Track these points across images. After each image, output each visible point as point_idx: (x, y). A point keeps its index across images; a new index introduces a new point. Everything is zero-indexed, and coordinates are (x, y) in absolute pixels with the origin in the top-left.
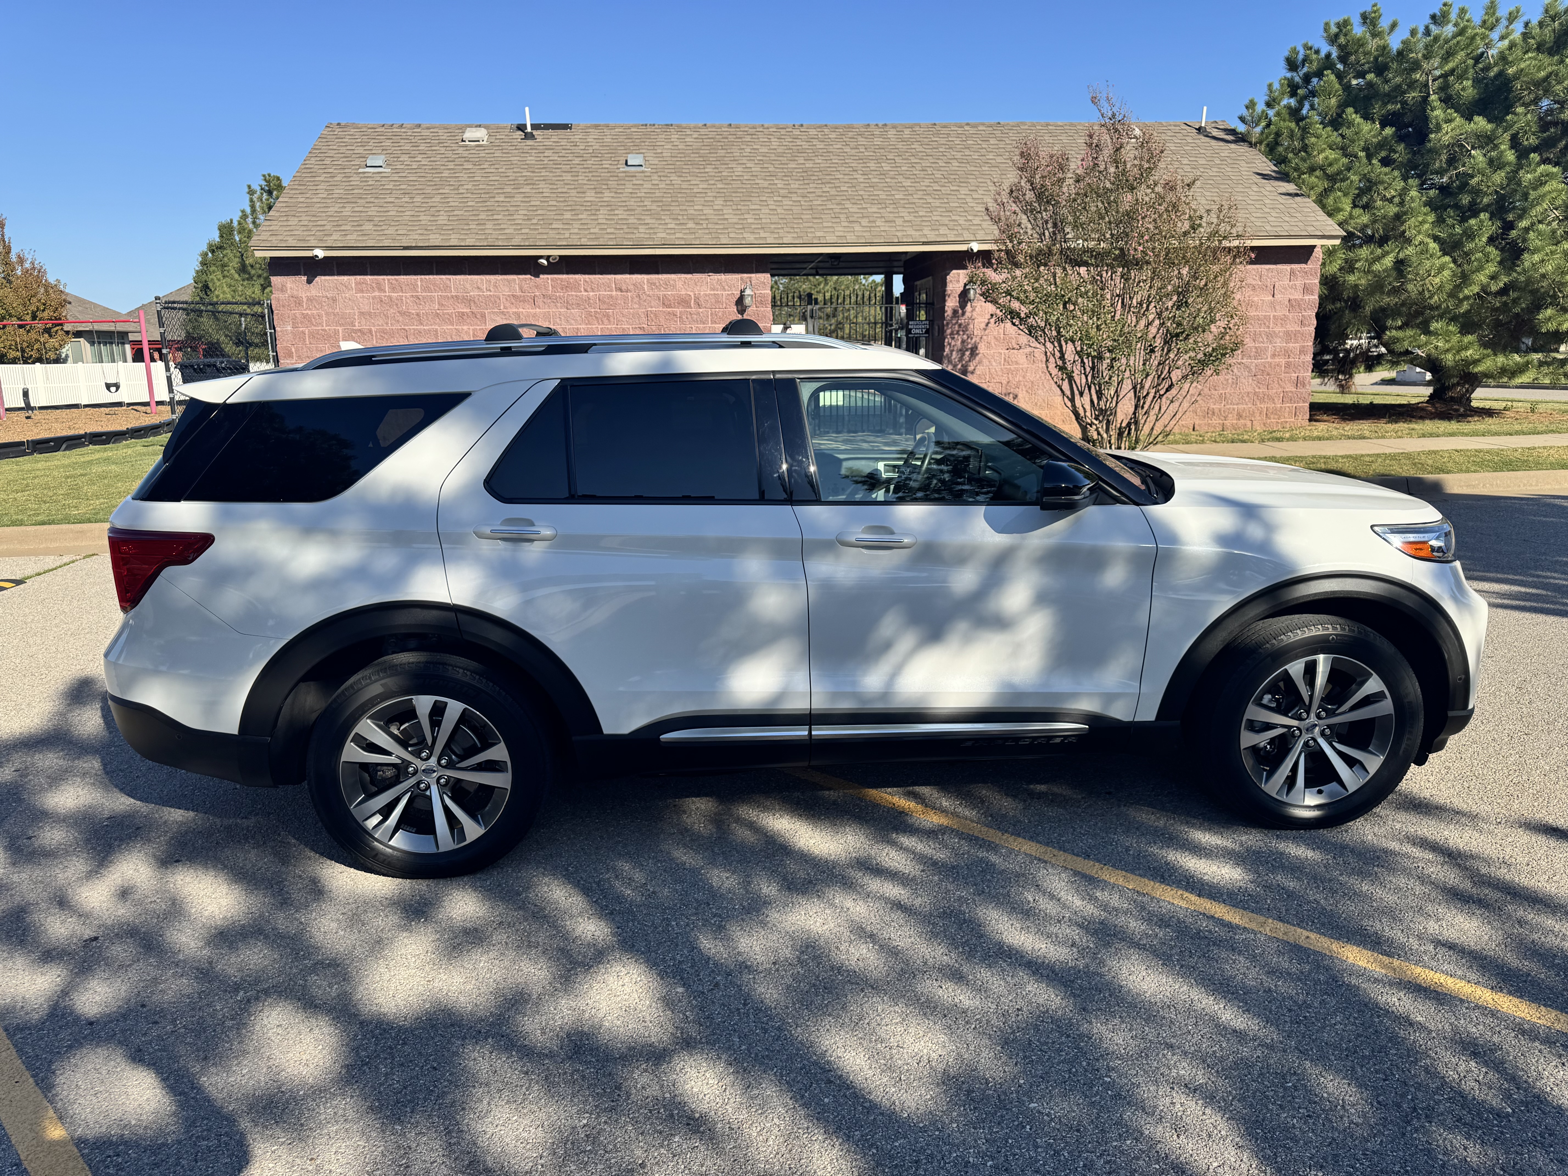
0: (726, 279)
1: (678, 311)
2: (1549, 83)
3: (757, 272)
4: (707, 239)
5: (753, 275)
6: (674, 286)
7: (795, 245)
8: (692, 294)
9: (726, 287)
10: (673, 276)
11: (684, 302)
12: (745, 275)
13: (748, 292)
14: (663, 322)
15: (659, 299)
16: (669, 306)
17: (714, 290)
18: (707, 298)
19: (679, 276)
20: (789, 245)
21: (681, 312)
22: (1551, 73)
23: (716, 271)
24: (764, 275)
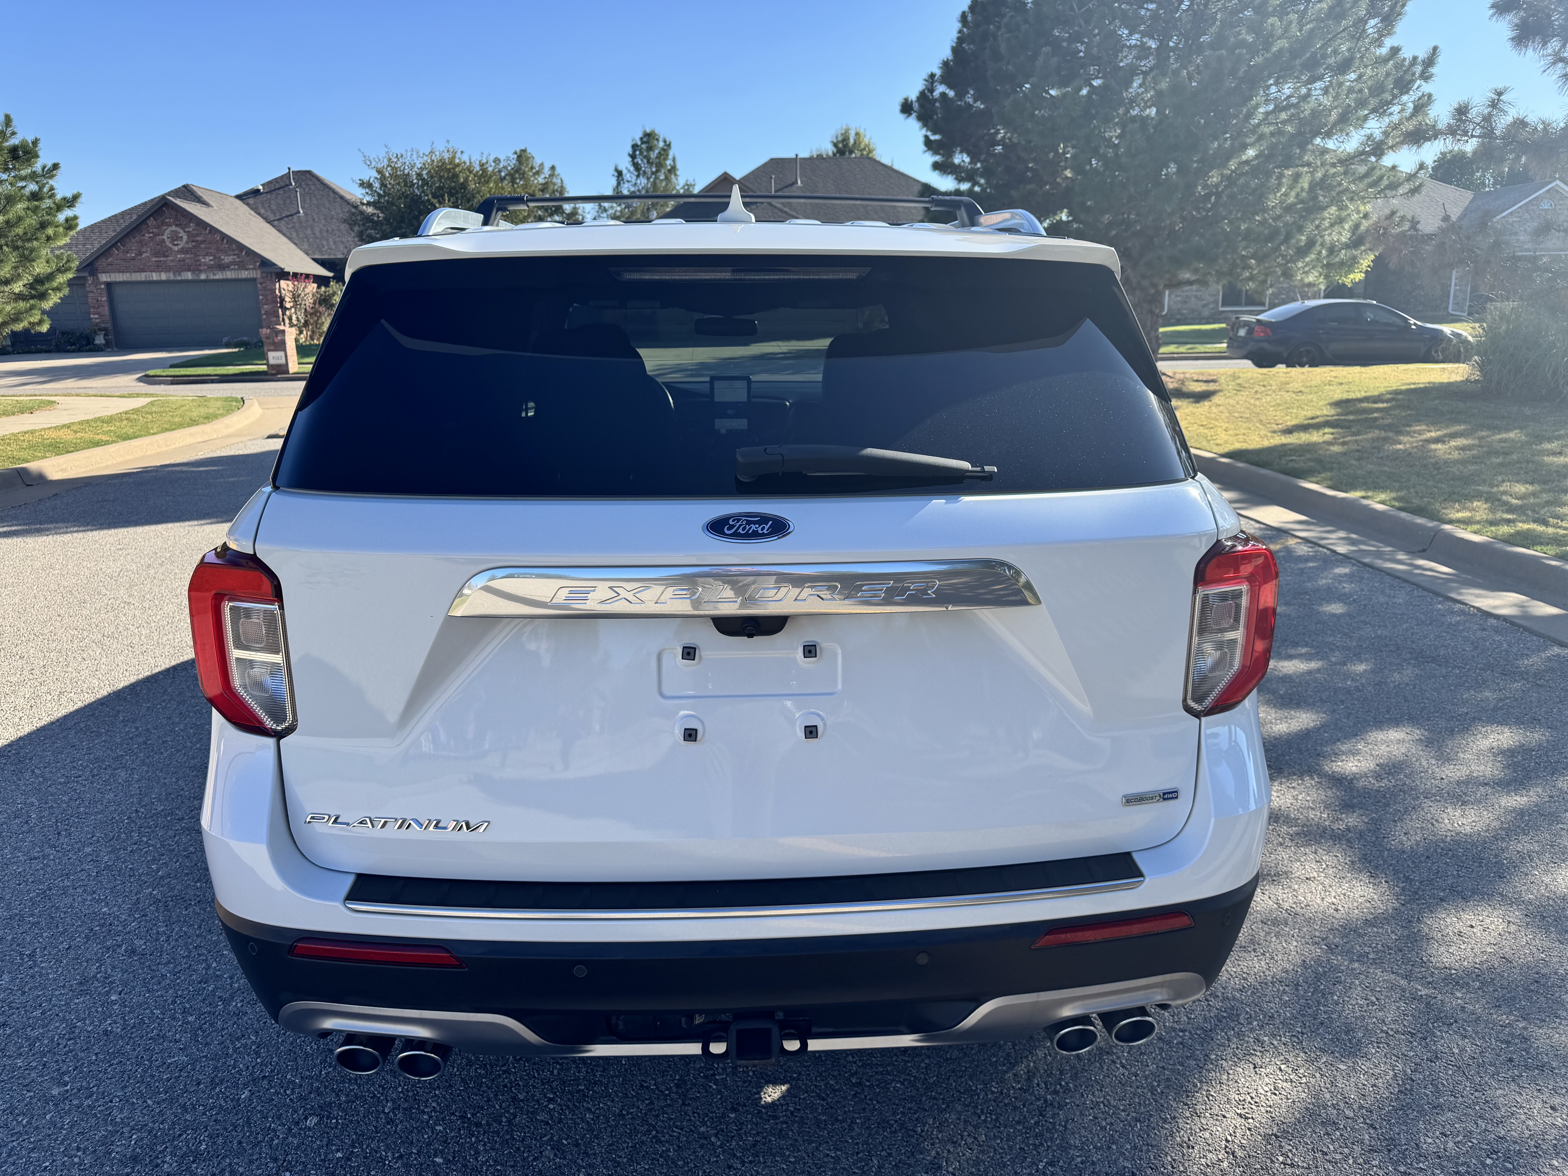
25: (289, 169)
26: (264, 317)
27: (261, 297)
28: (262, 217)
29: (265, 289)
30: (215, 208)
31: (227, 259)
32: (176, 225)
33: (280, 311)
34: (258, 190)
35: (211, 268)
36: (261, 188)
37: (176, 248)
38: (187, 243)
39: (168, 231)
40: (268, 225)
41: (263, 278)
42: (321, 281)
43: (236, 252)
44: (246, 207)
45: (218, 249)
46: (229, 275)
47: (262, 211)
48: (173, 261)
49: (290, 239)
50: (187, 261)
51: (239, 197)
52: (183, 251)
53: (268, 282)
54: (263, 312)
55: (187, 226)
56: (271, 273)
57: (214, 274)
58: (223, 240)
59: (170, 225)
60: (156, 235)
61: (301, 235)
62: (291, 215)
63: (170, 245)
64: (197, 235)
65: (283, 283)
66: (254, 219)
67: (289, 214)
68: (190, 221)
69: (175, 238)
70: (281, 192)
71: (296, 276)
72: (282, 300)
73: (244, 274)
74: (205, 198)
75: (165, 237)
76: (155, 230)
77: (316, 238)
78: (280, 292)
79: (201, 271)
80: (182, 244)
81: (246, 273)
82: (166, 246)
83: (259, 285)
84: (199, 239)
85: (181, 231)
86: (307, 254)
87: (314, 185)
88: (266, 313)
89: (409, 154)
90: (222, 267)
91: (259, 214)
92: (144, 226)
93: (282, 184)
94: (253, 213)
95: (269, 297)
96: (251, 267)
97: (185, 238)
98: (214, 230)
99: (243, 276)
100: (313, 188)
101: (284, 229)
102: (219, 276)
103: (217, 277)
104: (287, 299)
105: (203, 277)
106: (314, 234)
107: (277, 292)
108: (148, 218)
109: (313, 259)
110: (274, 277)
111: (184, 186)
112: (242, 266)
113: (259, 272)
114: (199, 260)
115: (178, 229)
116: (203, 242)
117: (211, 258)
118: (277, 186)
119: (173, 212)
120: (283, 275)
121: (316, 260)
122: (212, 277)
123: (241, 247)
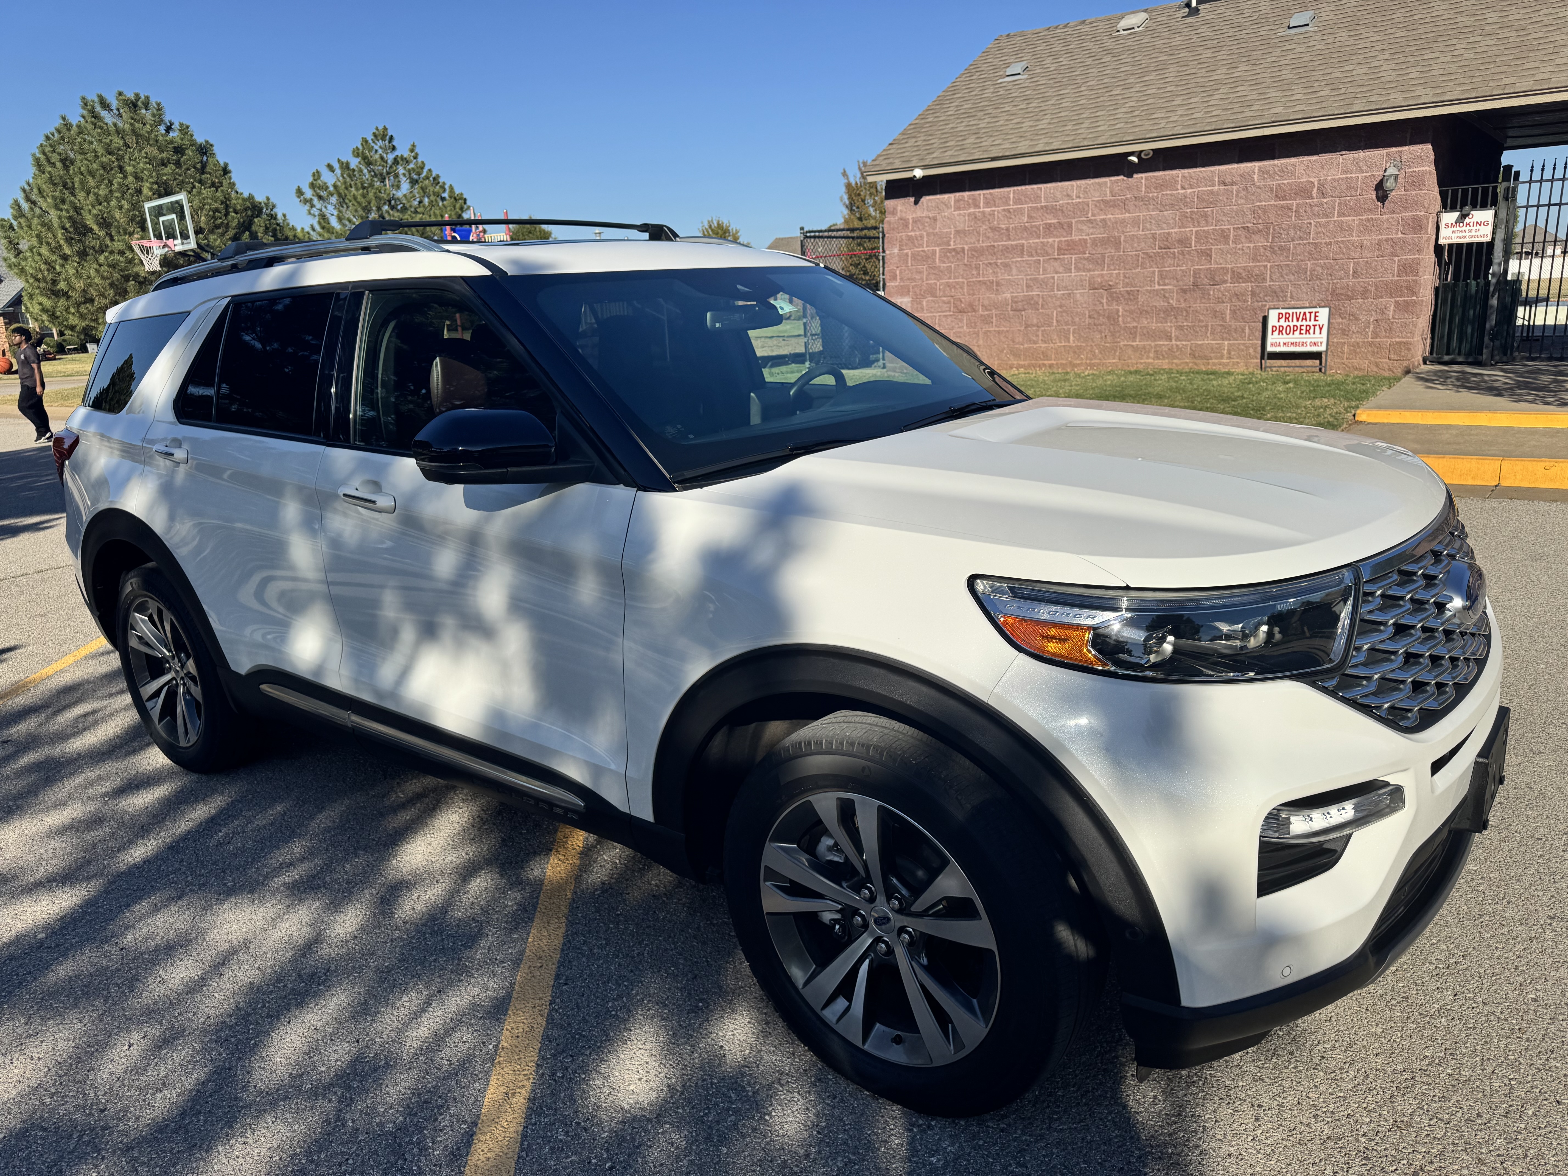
0: (1365, 157)
1: (1294, 203)
3: (1412, 143)
5: (1403, 149)
8: (1315, 180)
9: (1364, 168)
10: (1293, 160)
11: (1304, 191)
12: (1392, 151)
13: (1394, 171)
14: (1272, 218)
15: (1272, 191)
16: (1284, 198)
17: (1346, 172)
18: (1336, 184)
19: (1301, 159)
21: (1298, 205)
23: (1354, 147)
24: (1422, 146)
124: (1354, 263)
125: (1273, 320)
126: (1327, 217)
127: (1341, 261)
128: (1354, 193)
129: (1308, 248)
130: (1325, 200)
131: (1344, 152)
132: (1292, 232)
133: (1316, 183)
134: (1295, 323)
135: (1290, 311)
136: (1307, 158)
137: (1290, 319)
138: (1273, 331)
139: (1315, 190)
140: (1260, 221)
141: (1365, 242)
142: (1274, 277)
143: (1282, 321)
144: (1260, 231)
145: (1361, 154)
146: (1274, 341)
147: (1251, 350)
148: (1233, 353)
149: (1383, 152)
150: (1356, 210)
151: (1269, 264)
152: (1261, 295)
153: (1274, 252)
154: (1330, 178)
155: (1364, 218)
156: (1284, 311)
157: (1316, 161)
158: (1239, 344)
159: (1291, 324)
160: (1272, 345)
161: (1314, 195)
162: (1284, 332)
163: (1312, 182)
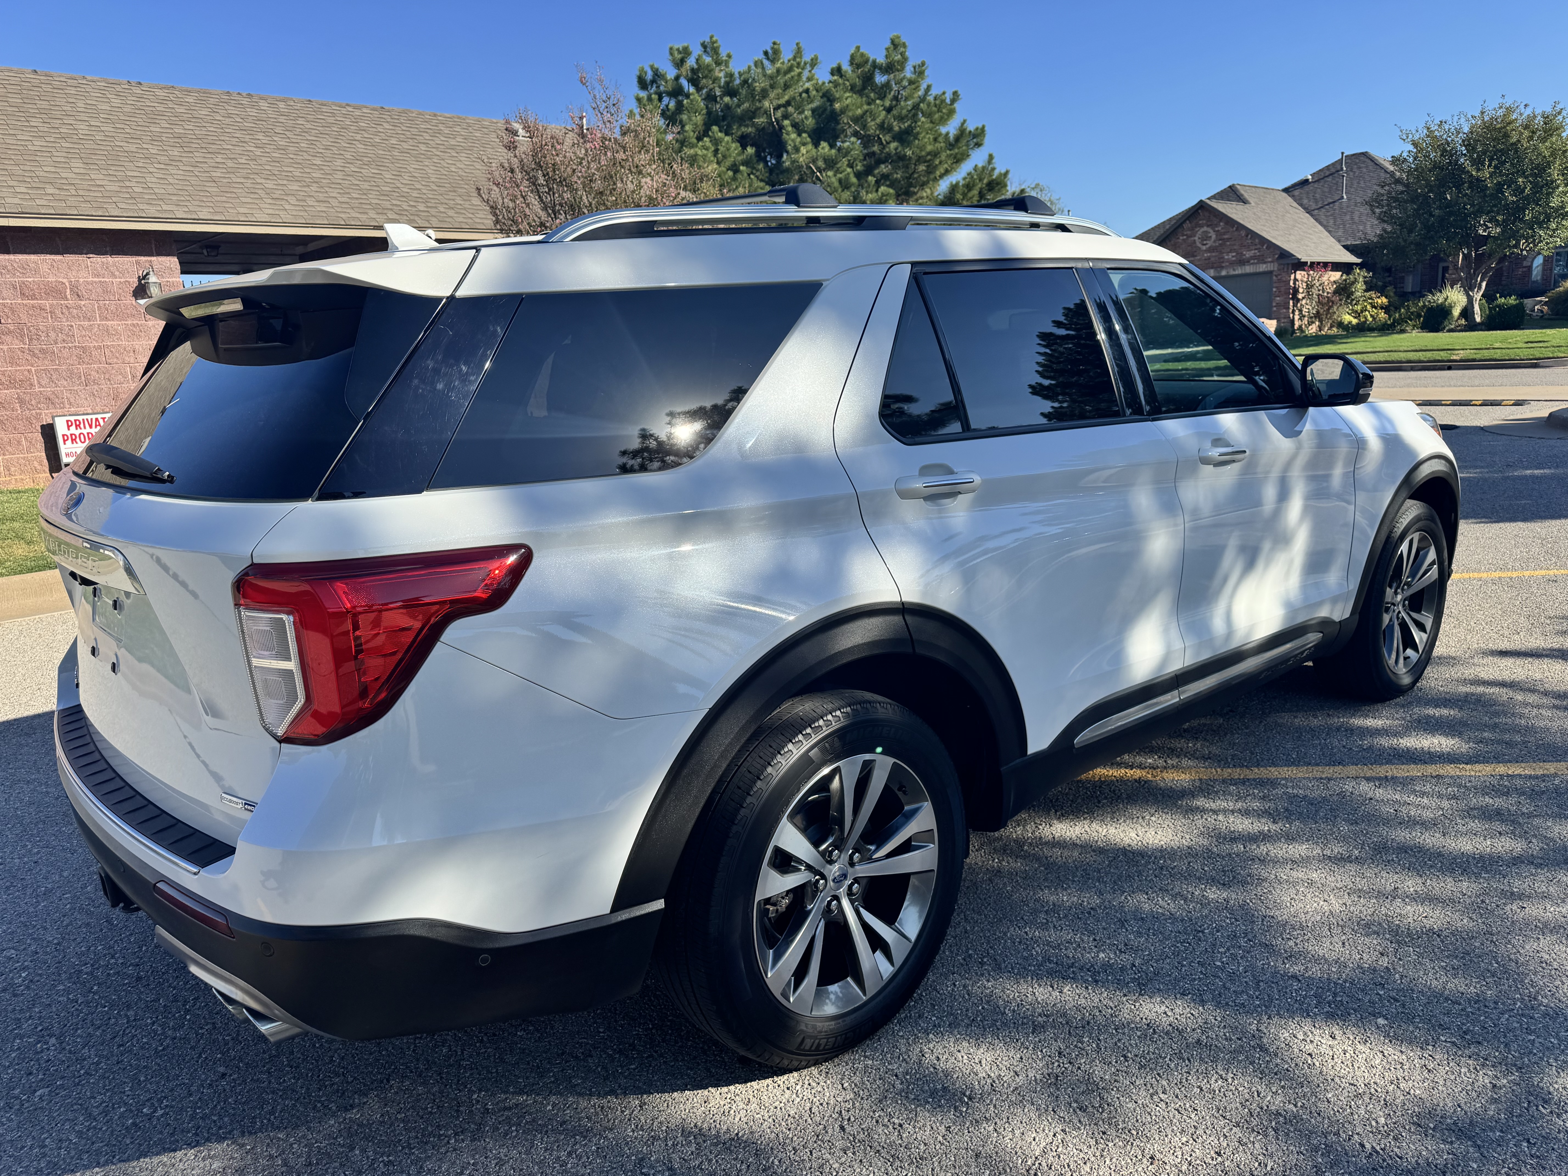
0: (114, 265)
1: (47, 304)
2: (866, 120)
3: (159, 254)
4: (86, 209)
5: (153, 259)
6: (36, 271)
7: (216, 222)
8: (65, 281)
9: (117, 273)
10: (33, 257)
11: (56, 291)
12: (143, 259)
13: (152, 279)
14: (24, 318)
15: (15, 288)
16: (34, 297)
17: (98, 276)
18: (90, 287)
19: (42, 257)
20: (206, 221)
21: (51, 306)
22: (867, 111)
23: (100, 251)
24: (168, 258)
25: (1343, 153)
26: (1275, 309)
27: (1274, 290)
28: (1304, 208)
29: (1280, 281)
30: (1253, 204)
31: (1248, 254)
32: (1208, 226)
33: (1291, 302)
34: (1307, 180)
35: (1232, 264)
36: (1310, 177)
37: (1204, 248)
38: (1215, 242)
39: (1200, 232)
40: (1307, 215)
41: (1279, 270)
42: (1346, 268)
43: (1258, 246)
44: (1290, 199)
45: (1242, 246)
46: (1248, 269)
47: (1305, 201)
48: (1199, 260)
49: (1325, 227)
50: (1213, 259)
51: (1286, 190)
52: (1211, 250)
53: (1284, 274)
54: (1274, 304)
55: (1217, 225)
56: (1288, 264)
57: (1234, 270)
58: (1247, 236)
59: (1201, 226)
60: (1189, 237)
61: (1339, 221)
62: (1334, 202)
63: (1200, 245)
64: (1224, 234)
65: (1300, 275)
66: (1292, 210)
67: (1331, 201)
68: (1221, 221)
69: (1205, 238)
70: (1329, 179)
71: (1313, 266)
72: (1296, 291)
73: (1262, 268)
74: (1246, 195)
75: (1196, 238)
76: (1189, 233)
77: (1354, 223)
78: (1294, 283)
79: (1222, 267)
80: (1210, 243)
81: (1264, 266)
82: (1196, 247)
83: (1274, 278)
84: (1226, 237)
85: (1211, 231)
86: (1339, 241)
87: (1367, 167)
88: (1278, 305)
89: (1456, 118)
90: (1242, 262)
91: (1301, 205)
92: (1180, 230)
93: (1333, 170)
94: (1295, 204)
95: (1283, 289)
96: (1270, 260)
97: (1214, 237)
98: (1240, 227)
99: (1261, 270)
100: (1364, 170)
101: (1323, 218)
102: (1239, 271)
103: (1237, 272)
104: (1301, 290)
105: (1224, 273)
106: (1352, 219)
107: (1291, 283)
108: (1185, 221)
109: (1344, 246)
110: (1290, 268)
111: (1230, 187)
112: (1261, 260)
113: (1276, 265)
114: (1223, 258)
115: (1209, 230)
116: (1228, 240)
117: (1234, 254)
118: (1328, 173)
119: (1207, 214)
120: (1300, 265)
121: (1346, 247)
122: (1232, 272)
123: (1263, 241)
124: (131, 367)
125: (61, 428)
126: (89, 320)
127: (117, 366)
128: (112, 298)
129: (75, 352)
130: (83, 303)
131: (91, 256)
132: (52, 335)
133: (67, 284)
134: (88, 430)
135: (80, 418)
136: (48, 257)
137: (82, 426)
138: (65, 441)
139: (68, 291)
140: (10, 321)
141: (137, 347)
142: (43, 383)
143: (73, 428)
144: (10, 332)
145: (109, 259)
146: (69, 451)
147: (36, 464)
148: (13, 469)
149: (134, 259)
150: (120, 315)
151: (33, 369)
152: (33, 402)
153: (34, 355)
154: (81, 280)
155: (129, 322)
156: (72, 418)
157: (60, 261)
158: (18, 459)
159: (85, 432)
160: (67, 455)
161: (69, 296)
162: (78, 440)
163: (63, 283)
